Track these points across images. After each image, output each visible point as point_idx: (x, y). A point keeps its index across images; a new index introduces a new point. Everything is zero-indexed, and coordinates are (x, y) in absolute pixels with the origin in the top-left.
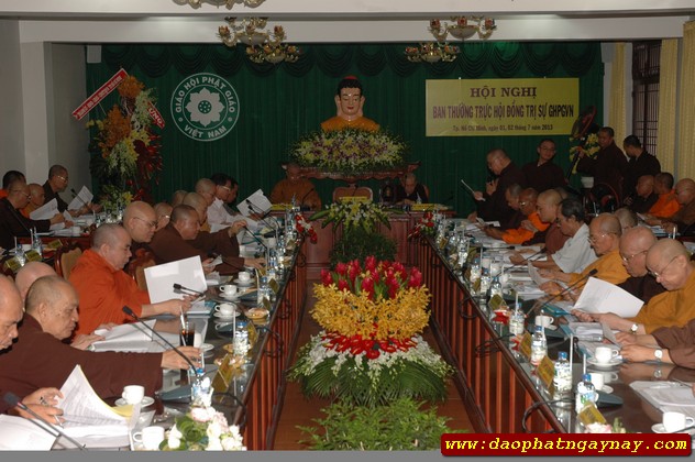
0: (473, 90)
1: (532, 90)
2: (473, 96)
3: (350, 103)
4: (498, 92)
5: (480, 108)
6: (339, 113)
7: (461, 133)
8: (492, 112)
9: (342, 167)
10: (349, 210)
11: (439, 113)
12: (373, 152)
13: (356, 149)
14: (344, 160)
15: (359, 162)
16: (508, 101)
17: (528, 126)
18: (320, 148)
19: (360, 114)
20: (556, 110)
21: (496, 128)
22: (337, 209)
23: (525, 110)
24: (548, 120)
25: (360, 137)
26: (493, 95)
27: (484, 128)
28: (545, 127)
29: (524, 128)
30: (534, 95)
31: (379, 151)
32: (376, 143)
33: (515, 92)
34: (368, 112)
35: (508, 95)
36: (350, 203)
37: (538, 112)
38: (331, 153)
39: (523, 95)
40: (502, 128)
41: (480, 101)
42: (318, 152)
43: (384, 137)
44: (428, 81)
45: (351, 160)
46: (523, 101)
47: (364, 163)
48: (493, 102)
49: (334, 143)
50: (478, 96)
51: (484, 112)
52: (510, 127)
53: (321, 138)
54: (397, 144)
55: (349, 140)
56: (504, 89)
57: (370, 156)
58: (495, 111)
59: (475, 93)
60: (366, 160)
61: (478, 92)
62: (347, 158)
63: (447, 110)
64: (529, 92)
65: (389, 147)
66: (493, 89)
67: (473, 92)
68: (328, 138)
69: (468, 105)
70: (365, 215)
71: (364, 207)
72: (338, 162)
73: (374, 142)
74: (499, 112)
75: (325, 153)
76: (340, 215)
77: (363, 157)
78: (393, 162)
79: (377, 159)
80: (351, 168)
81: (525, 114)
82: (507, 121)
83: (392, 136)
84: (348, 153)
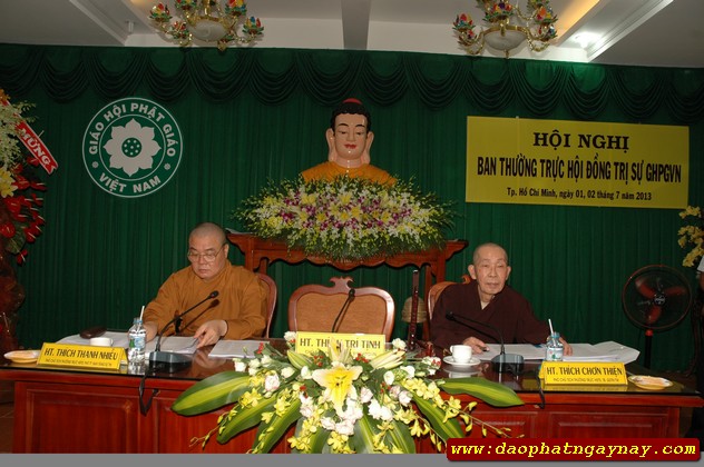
0: (537, 135)
1: (622, 141)
2: (537, 144)
3: (350, 138)
4: (574, 140)
5: (548, 164)
6: (332, 157)
7: (518, 200)
8: (564, 169)
9: (330, 242)
10: (313, 389)
11: (486, 167)
12: (387, 218)
13: (357, 212)
14: (335, 230)
15: (362, 234)
16: (587, 155)
17: (615, 193)
18: (295, 209)
19: (366, 158)
20: (657, 172)
21: (570, 195)
22: (272, 382)
23: (612, 169)
24: (645, 186)
25: (365, 193)
26: (567, 145)
27: (553, 194)
28: (641, 196)
29: (611, 196)
30: (625, 147)
31: (397, 217)
32: (392, 203)
33: (599, 140)
34: (379, 157)
35: (588, 146)
36: (322, 361)
37: (631, 173)
38: (312, 217)
39: (610, 147)
40: (579, 194)
41: (547, 153)
42: (291, 216)
43: (405, 195)
44: (469, 118)
45: (348, 231)
46: (609, 156)
47: (371, 236)
48: (566, 155)
49: (319, 201)
50: (545, 144)
51: (552, 168)
52: (591, 194)
53: (297, 193)
54: (426, 207)
55: (346, 197)
56: (582, 137)
57: (380, 224)
58: (570, 169)
59: (541, 140)
60: (374, 231)
61: (545, 139)
62: (341, 228)
63: (499, 164)
64: (618, 142)
65: (414, 212)
66: (567, 136)
67: (537, 139)
68: (309, 193)
69: (529, 157)
70: (376, 410)
71: (373, 380)
72: (324, 234)
73: (388, 201)
74: (574, 169)
75: (303, 216)
76: (281, 406)
77: (369, 226)
78: (421, 237)
79: (393, 231)
80: (346, 245)
81: (613, 175)
82: (585, 184)
83: (418, 194)
84: (342, 218)
